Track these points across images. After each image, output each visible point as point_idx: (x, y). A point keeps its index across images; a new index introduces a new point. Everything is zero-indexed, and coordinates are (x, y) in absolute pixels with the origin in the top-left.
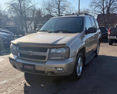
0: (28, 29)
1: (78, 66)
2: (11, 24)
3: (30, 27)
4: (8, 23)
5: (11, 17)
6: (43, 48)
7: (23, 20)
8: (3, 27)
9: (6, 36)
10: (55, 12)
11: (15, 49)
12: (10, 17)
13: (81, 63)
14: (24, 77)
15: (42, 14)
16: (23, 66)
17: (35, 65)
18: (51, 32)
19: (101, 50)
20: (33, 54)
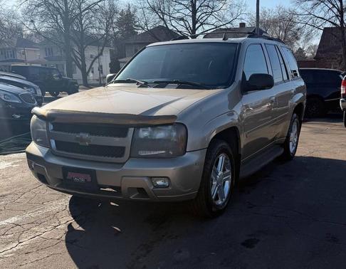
0: (91, 75)
1: (216, 178)
2: (34, 57)
3: (96, 66)
4: (24, 54)
5: (32, 35)
6: (116, 125)
7: (72, 42)
8: (5, 66)
9: (17, 95)
10: (182, 19)
11: (42, 130)
12: (28, 32)
13: (228, 171)
14: (68, 209)
15: (137, 26)
16: (65, 175)
17: (95, 171)
18: (145, 85)
19: (312, 144)
20: (92, 143)
